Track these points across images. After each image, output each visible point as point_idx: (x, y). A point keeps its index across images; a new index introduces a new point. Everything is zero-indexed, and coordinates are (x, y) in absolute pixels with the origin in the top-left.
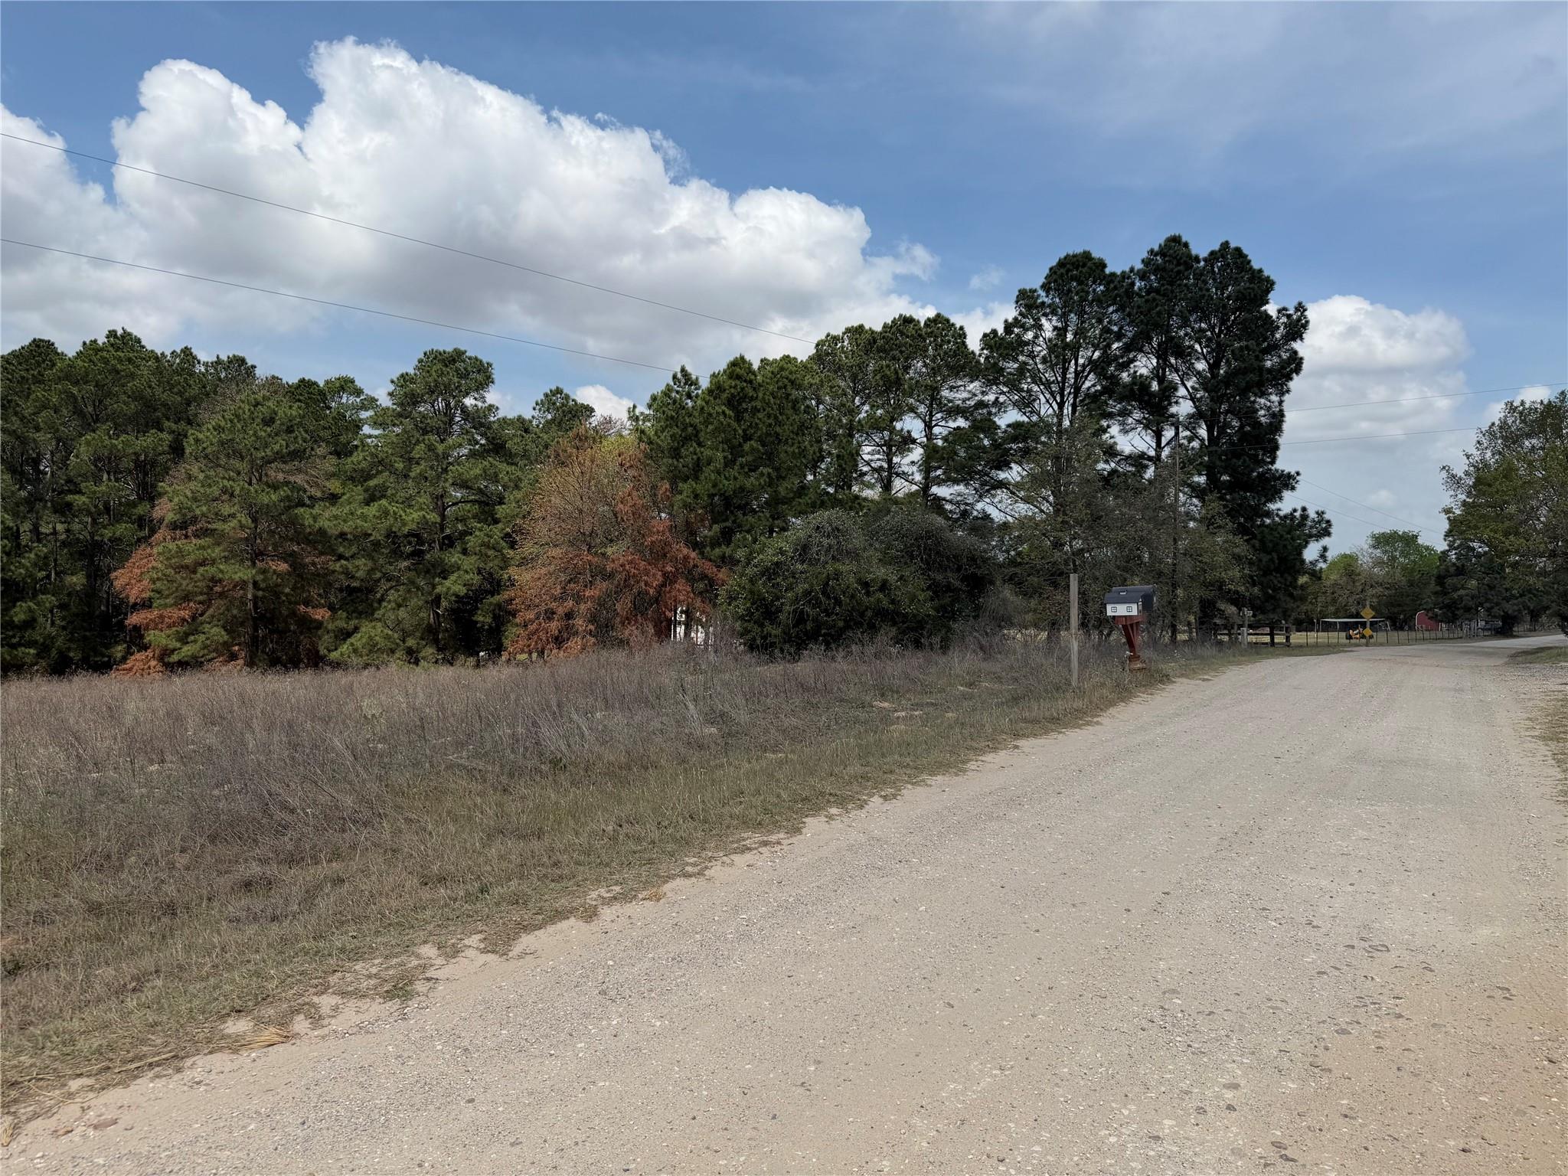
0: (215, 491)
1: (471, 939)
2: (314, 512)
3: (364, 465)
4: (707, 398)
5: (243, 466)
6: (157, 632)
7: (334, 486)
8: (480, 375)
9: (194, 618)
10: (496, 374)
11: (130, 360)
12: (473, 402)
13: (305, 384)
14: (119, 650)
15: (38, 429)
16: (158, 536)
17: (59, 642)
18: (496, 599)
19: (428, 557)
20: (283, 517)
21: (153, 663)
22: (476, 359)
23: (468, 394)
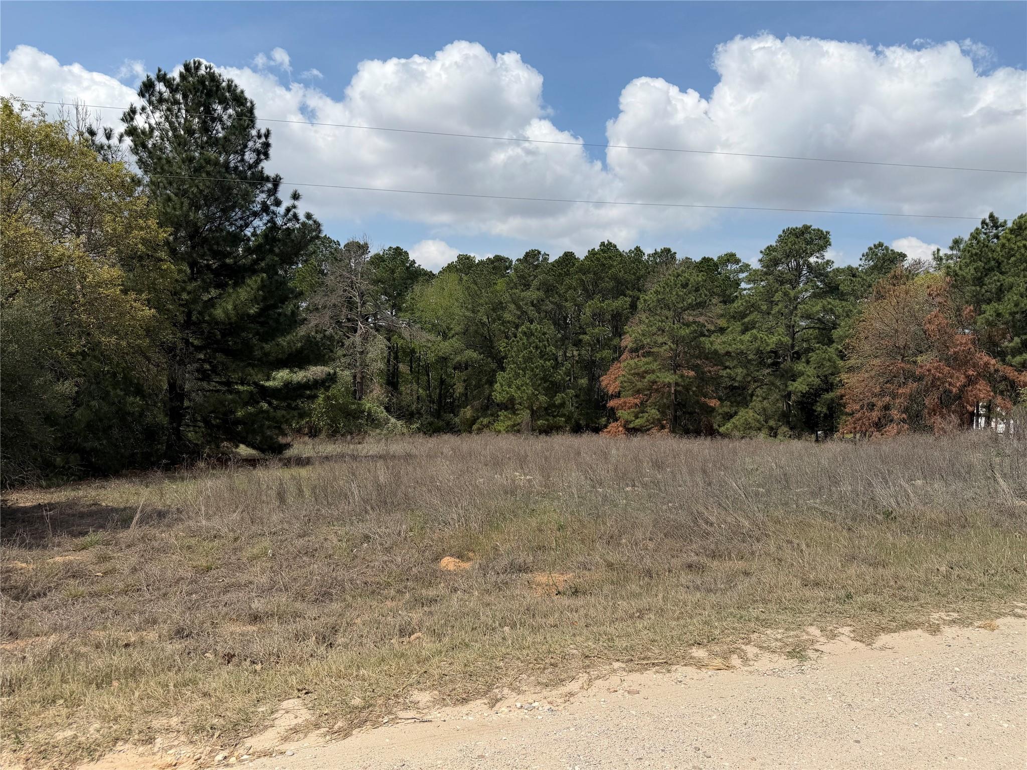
0: (654, 329)
1: (844, 629)
2: (711, 339)
3: (741, 308)
4: (1009, 236)
5: (670, 314)
6: (623, 411)
7: (722, 323)
8: (821, 240)
9: (642, 403)
10: (832, 239)
11: (610, 258)
12: (816, 259)
13: (706, 260)
14: (603, 420)
15: (566, 301)
16: (623, 357)
17: (575, 415)
18: (831, 395)
19: (782, 366)
20: (692, 343)
21: (621, 429)
22: (819, 230)
23: (812, 255)
